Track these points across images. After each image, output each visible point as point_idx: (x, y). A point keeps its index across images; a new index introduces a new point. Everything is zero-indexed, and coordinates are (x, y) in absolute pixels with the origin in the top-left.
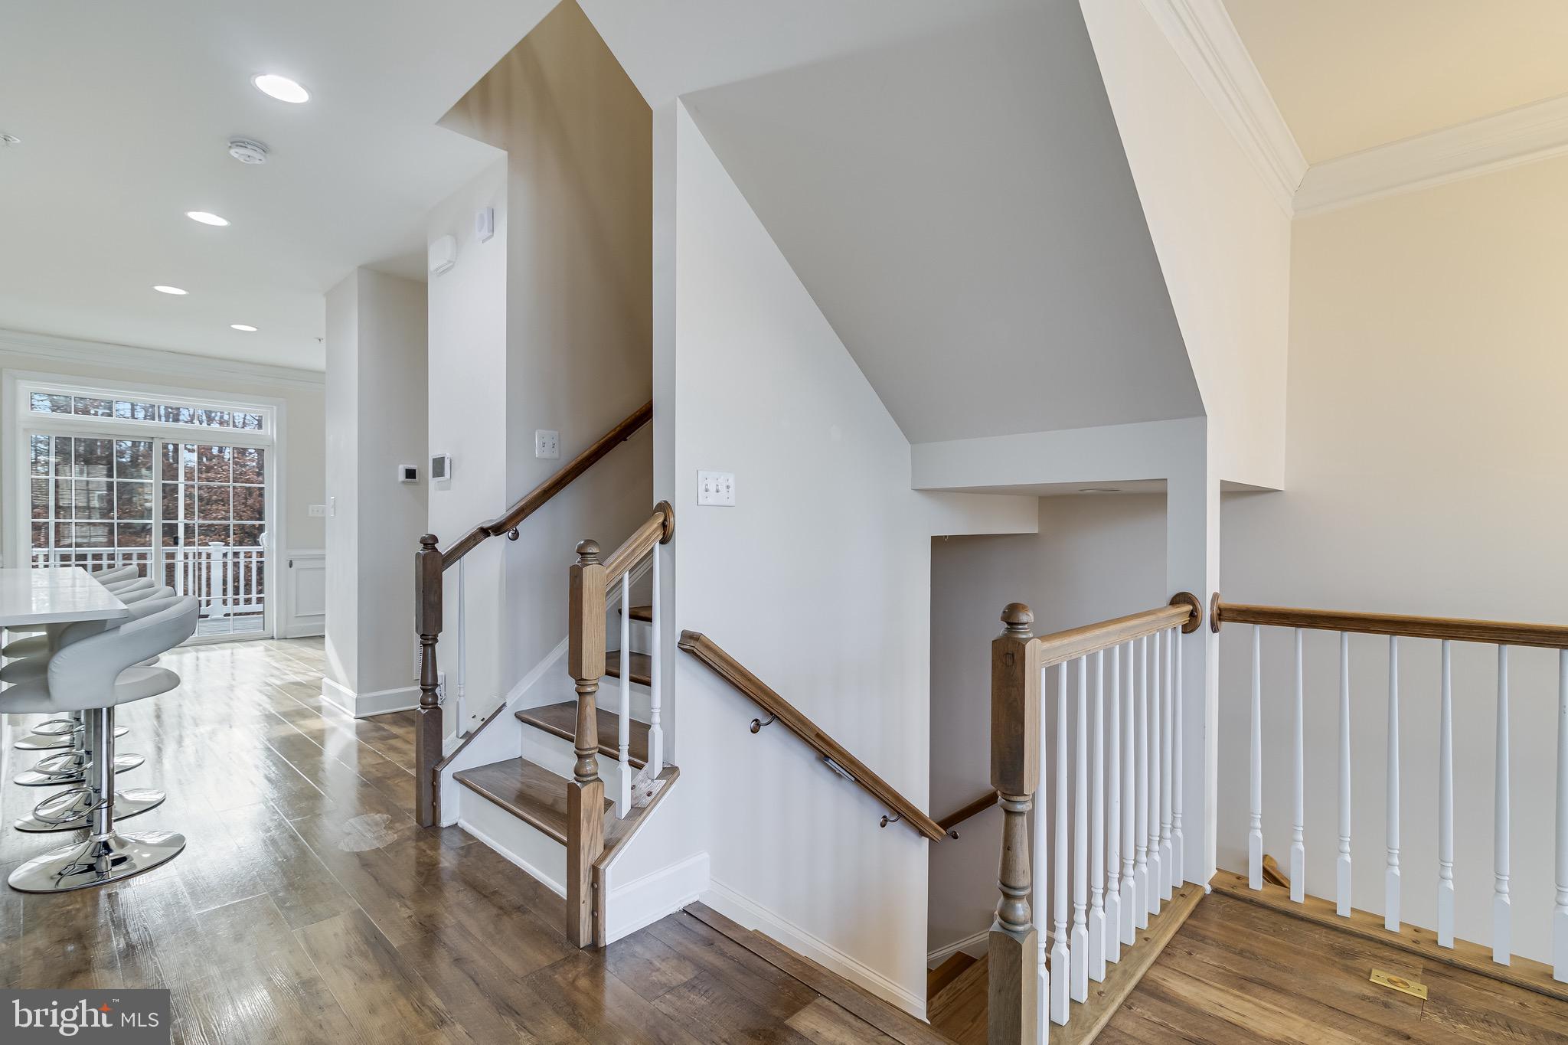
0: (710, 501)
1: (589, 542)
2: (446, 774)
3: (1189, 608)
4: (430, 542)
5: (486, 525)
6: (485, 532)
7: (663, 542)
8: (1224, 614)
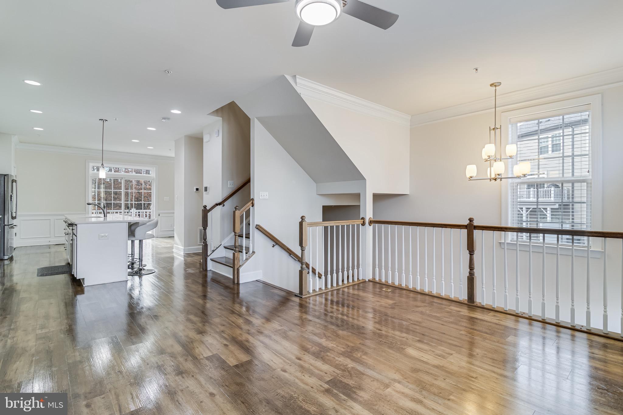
0: (262, 198)
1: (237, 206)
2: (209, 259)
3: (363, 220)
4: (205, 207)
5: (217, 203)
6: (217, 205)
7: (252, 206)
8: (371, 222)
